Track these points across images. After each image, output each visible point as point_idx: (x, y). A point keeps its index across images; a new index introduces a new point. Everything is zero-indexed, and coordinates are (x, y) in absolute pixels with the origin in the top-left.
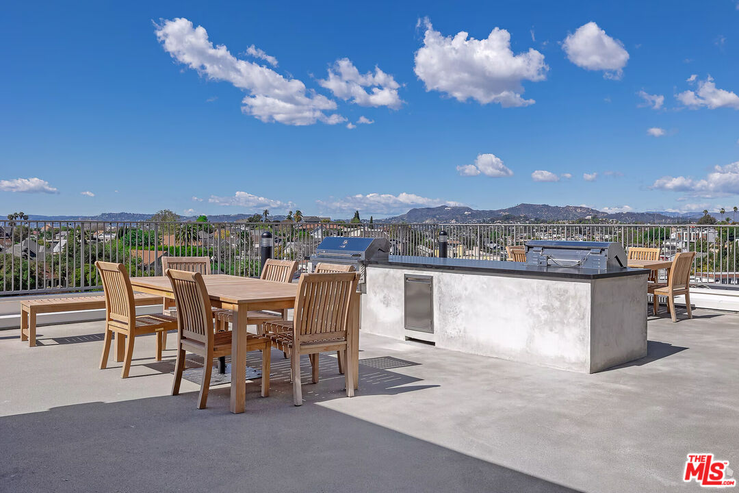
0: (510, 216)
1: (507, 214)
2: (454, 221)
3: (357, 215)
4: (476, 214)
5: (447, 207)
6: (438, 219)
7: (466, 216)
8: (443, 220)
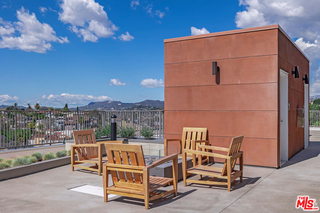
0: (141, 106)
1: (139, 105)
2: (112, 109)
3: (66, 106)
4: (124, 105)
5: (109, 101)
6: (104, 108)
7: (119, 106)
8: (107, 108)
